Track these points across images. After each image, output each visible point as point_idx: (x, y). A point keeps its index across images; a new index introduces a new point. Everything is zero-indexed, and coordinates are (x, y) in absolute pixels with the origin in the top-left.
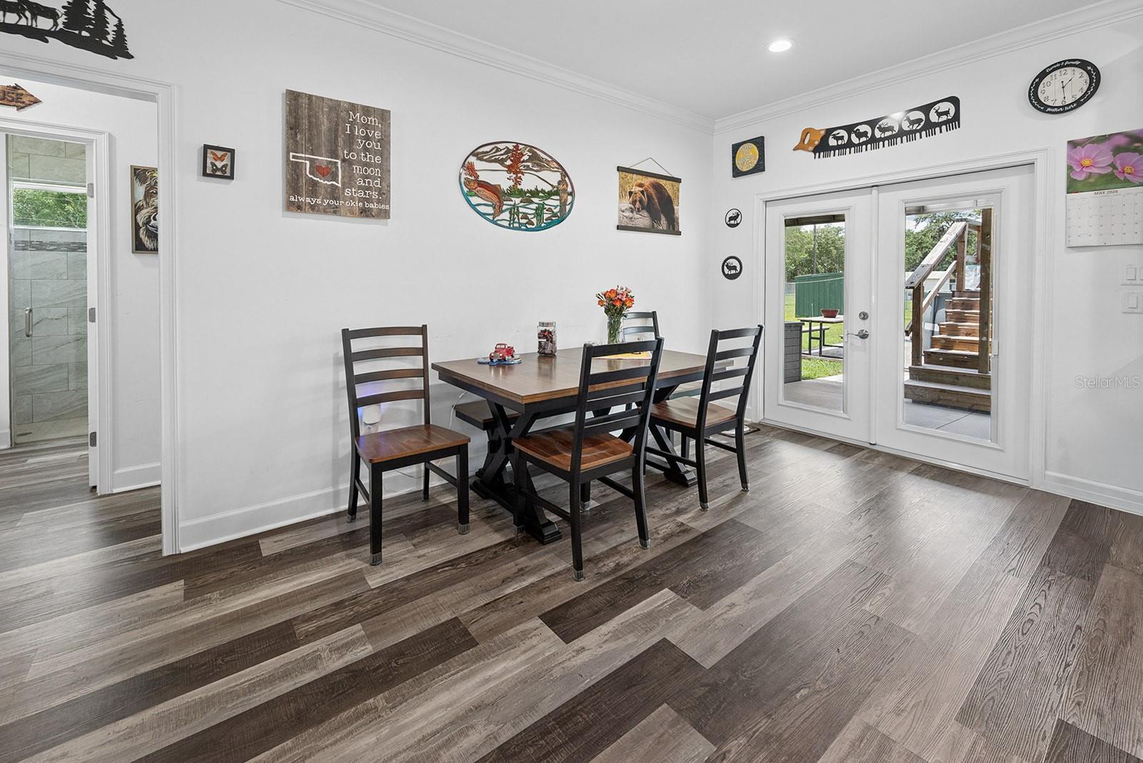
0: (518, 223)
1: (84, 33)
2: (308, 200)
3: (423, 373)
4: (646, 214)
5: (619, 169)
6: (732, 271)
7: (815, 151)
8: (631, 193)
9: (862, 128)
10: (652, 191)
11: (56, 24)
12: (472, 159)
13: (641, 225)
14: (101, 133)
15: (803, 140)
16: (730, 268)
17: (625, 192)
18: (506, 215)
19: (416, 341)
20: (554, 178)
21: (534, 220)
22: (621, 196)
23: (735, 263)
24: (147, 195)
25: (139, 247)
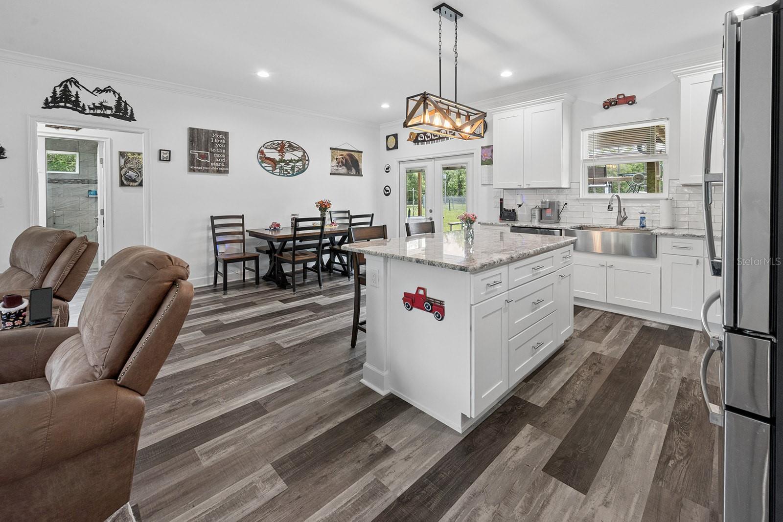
0: (284, 173)
1: (121, 114)
2: (197, 168)
3: (242, 233)
4: (344, 167)
5: (331, 149)
6: (387, 192)
7: (414, 142)
8: (337, 159)
9: (429, 135)
10: (347, 157)
11: (112, 112)
12: (263, 148)
13: (342, 173)
14: (107, 138)
15: (410, 137)
17: (333, 158)
18: (278, 170)
19: (240, 221)
20: (299, 154)
21: (291, 172)
22: (332, 160)
23: (389, 189)
24: (125, 163)
25: (122, 184)
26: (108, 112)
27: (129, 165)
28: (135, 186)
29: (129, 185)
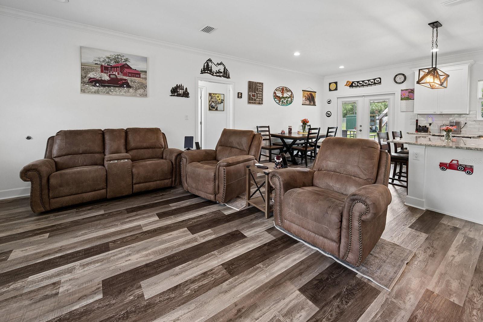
0: (283, 104)
1: (225, 75)
3: (269, 135)
4: (308, 101)
5: (303, 90)
6: (329, 115)
7: (350, 87)
8: (305, 96)
9: (361, 82)
10: (310, 95)
12: (275, 91)
13: (307, 104)
14: (204, 86)
15: (347, 84)
16: (328, 114)
17: (304, 96)
18: (281, 103)
19: (267, 129)
20: (290, 93)
21: (286, 104)
22: (303, 97)
23: (329, 113)
24: (211, 99)
25: (210, 109)
26: (221, 74)
27: (212, 100)
28: (214, 110)
29: (212, 110)
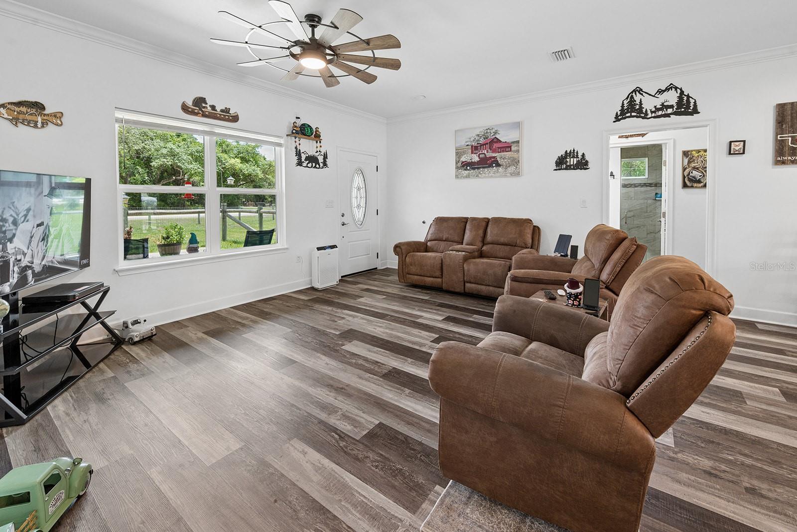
1: (683, 110)
2: (790, 158)
11: (673, 110)
24: (689, 162)
25: (685, 186)
26: (670, 111)
27: (693, 165)
28: (699, 188)
29: (692, 187)
